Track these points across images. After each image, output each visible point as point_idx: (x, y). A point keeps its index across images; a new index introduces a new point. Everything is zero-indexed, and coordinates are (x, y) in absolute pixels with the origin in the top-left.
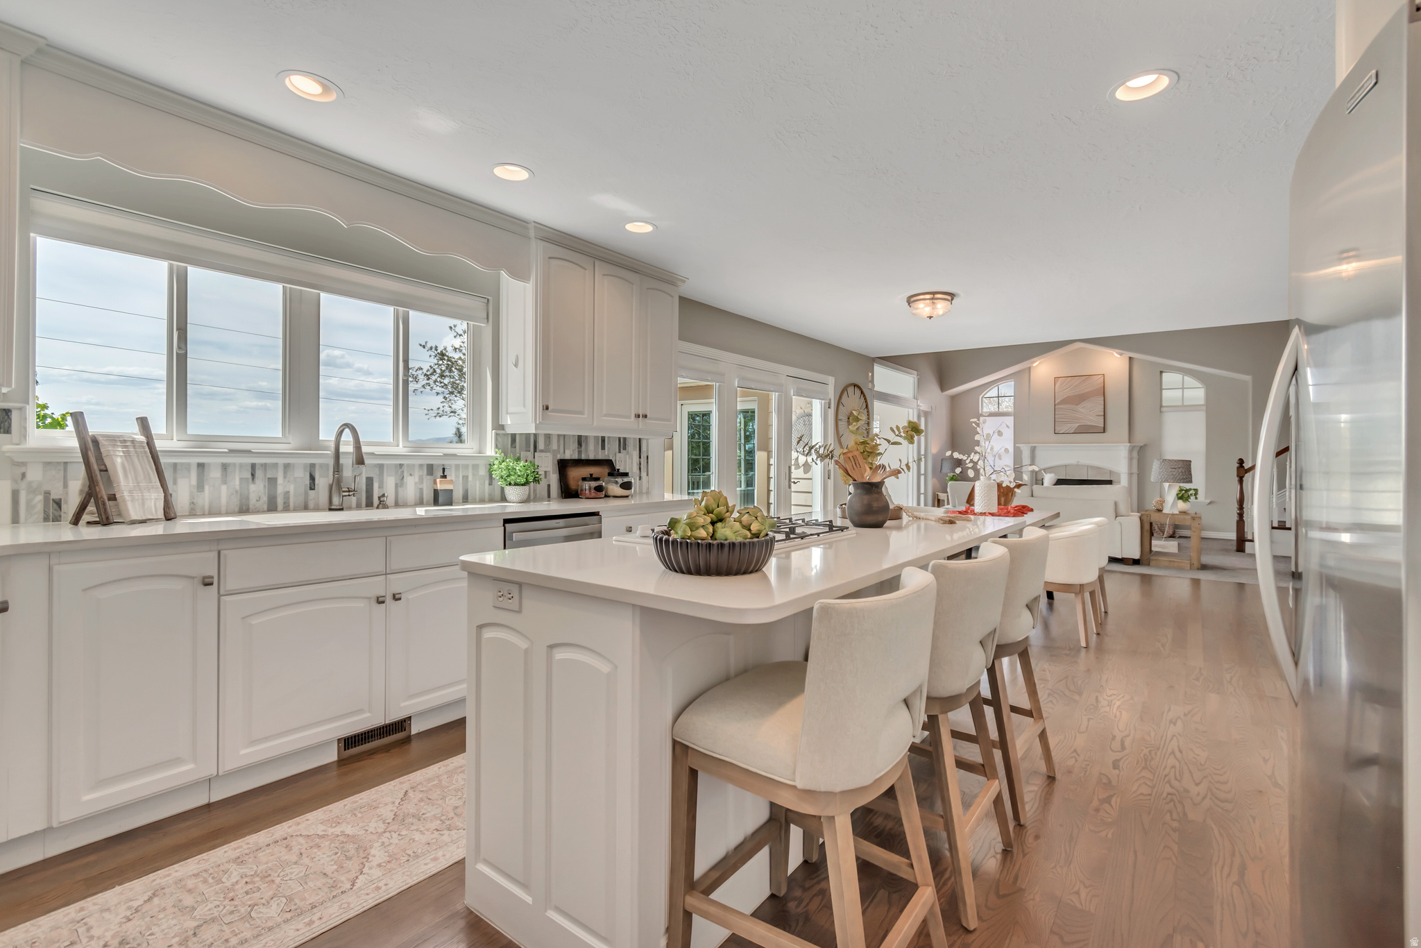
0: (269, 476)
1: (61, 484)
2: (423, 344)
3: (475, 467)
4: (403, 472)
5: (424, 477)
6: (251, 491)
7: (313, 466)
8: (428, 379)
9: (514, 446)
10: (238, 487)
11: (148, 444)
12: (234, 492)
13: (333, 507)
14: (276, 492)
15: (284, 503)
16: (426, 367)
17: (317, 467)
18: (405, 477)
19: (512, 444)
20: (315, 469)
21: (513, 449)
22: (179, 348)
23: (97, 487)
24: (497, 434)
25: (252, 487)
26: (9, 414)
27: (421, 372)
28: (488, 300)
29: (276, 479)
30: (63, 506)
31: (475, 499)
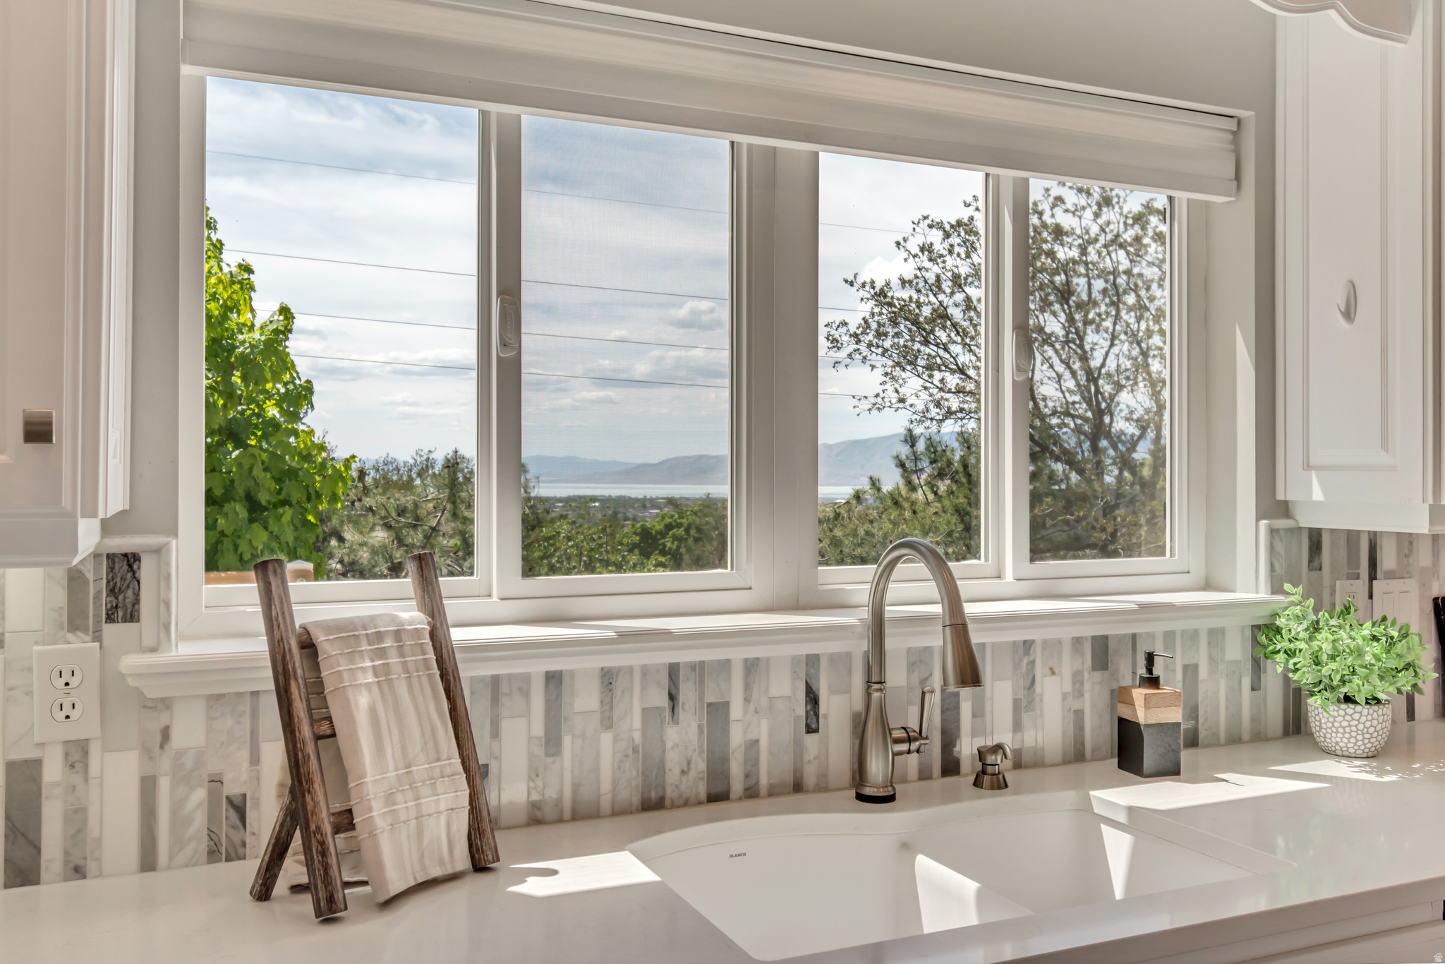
0: (709, 698)
1: (244, 754)
2: (850, 278)
3: (1216, 636)
4: (1032, 663)
5: (1086, 676)
6: (669, 745)
7: (812, 661)
8: (858, 342)
9: (1316, 563)
10: (637, 736)
11: (432, 635)
12: (630, 752)
13: (868, 791)
14: (727, 745)
15: (747, 776)
16: (854, 322)
17: (824, 664)
18: (1038, 679)
19: (1311, 561)
20: (818, 669)
21: (1315, 573)
22: (504, 344)
23: (308, 798)
24: (1273, 532)
25: (672, 734)
26: (135, 567)
27: (843, 330)
28: (1239, 122)
29: (726, 706)
30: (251, 816)
31: (1216, 735)
